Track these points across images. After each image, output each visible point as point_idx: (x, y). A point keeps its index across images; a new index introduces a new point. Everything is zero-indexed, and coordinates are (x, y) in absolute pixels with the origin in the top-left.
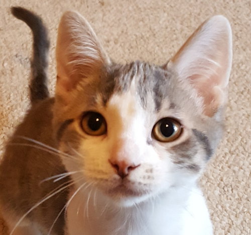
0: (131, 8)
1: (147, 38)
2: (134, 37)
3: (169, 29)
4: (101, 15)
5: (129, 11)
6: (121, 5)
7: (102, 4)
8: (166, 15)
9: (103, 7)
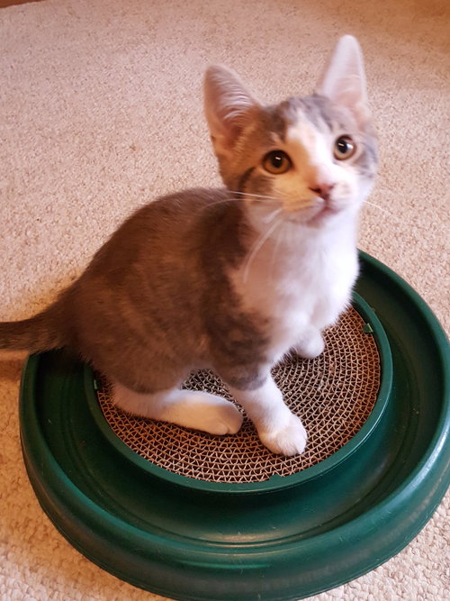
0: (165, 149)
1: (185, 180)
2: (172, 181)
3: (207, 167)
4: (132, 162)
5: (163, 152)
6: (154, 148)
7: (134, 148)
8: (203, 151)
9: (135, 152)
